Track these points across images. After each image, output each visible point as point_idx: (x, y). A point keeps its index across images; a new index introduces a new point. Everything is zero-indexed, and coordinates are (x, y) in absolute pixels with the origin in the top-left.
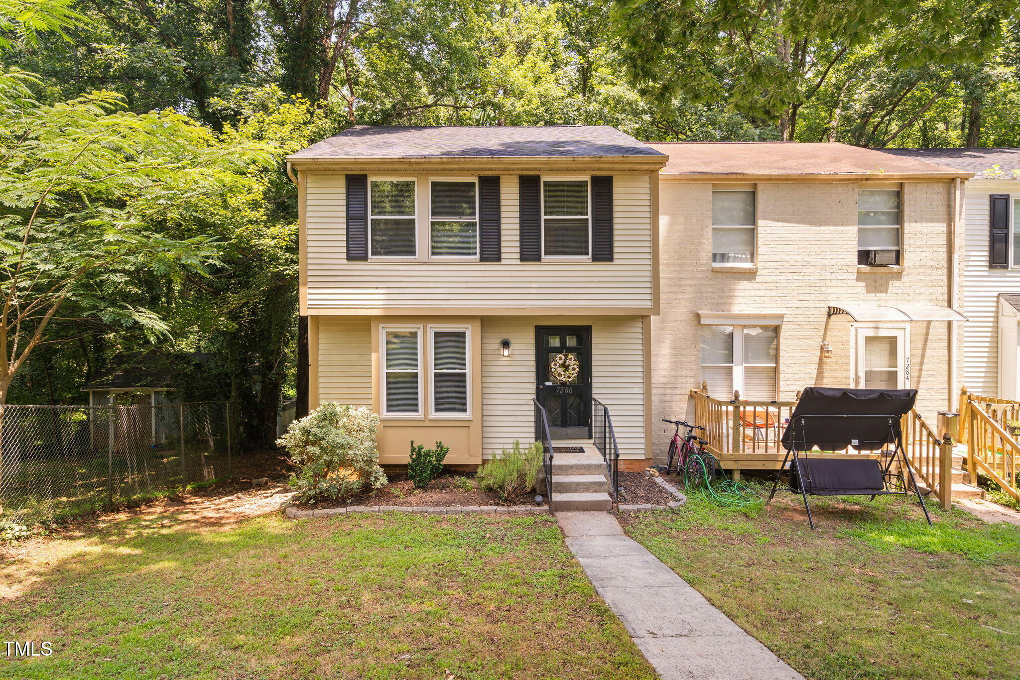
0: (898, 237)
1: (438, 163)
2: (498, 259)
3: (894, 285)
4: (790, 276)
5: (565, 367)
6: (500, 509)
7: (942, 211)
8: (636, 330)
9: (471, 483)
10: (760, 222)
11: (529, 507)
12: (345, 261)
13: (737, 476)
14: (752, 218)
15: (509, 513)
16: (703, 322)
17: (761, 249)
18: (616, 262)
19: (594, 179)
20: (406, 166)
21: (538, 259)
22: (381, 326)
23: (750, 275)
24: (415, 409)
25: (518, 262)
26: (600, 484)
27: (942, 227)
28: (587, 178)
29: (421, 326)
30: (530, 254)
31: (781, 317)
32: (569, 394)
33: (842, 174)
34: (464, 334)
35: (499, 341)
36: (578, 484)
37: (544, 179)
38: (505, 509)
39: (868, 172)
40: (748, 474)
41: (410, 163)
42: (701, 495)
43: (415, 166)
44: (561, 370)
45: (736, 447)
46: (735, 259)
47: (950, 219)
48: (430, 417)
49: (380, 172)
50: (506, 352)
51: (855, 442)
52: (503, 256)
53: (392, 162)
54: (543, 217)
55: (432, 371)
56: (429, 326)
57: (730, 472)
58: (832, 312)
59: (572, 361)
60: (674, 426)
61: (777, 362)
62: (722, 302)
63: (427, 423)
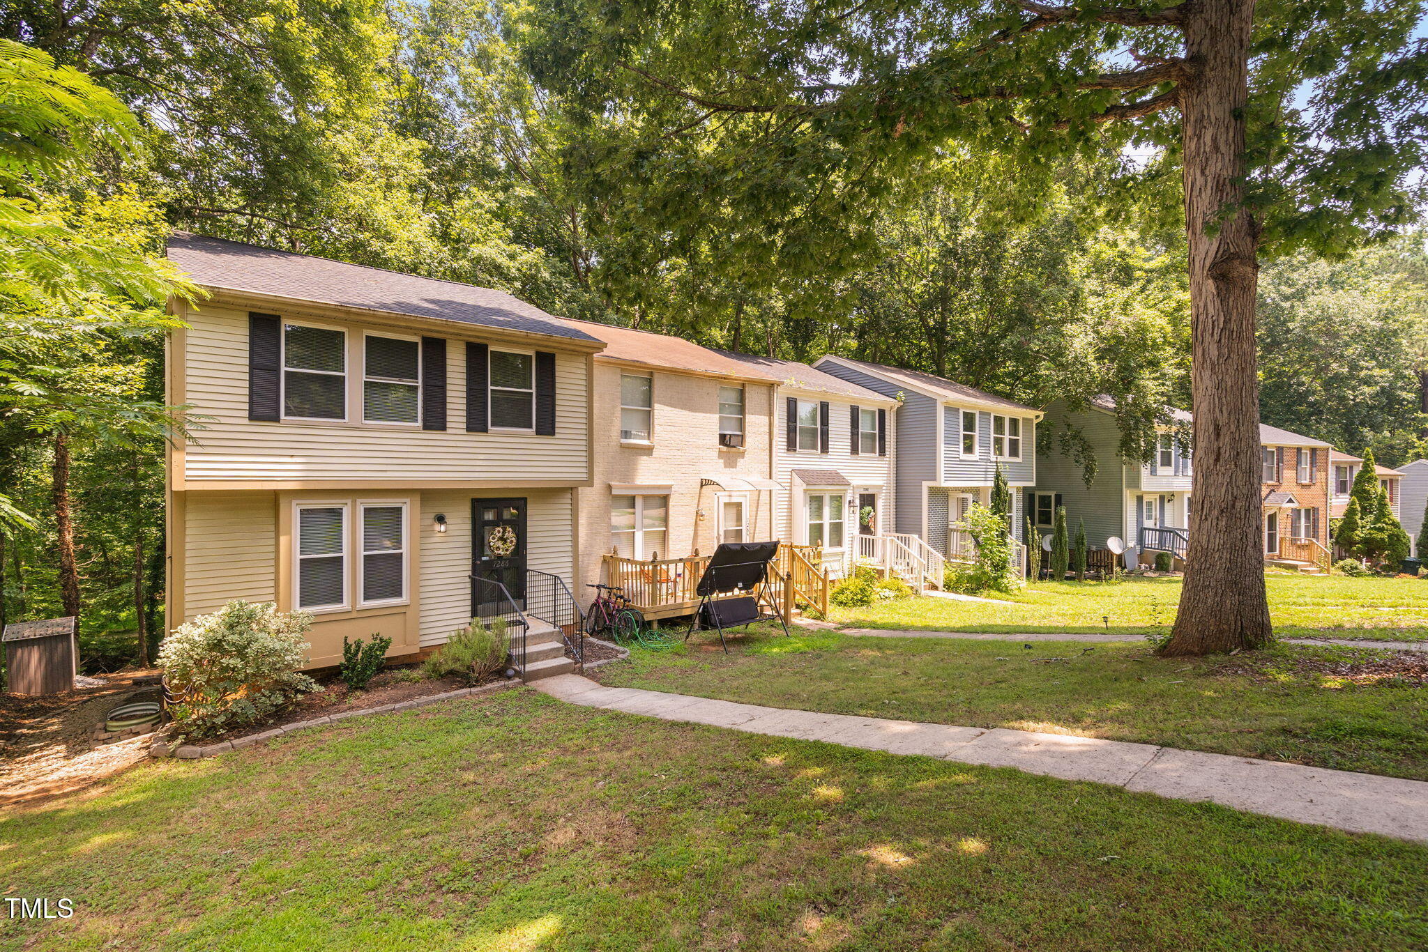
0: (741, 424)
1: (384, 318)
2: (442, 427)
3: (740, 462)
4: (676, 453)
5: (502, 539)
6: (473, 690)
7: (766, 406)
8: (566, 500)
9: (416, 674)
10: (657, 406)
11: (502, 683)
12: (246, 421)
13: (655, 626)
14: (649, 402)
15: (484, 692)
16: (615, 492)
17: (657, 429)
18: (557, 436)
19: (538, 354)
20: (343, 315)
21: (485, 430)
22: (294, 502)
23: (648, 451)
24: (339, 599)
25: (464, 432)
26: (558, 649)
27: (765, 419)
28: (531, 353)
29: (349, 501)
30: (476, 424)
31: (670, 487)
32: (506, 568)
33: (710, 373)
34: (400, 509)
35: (433, 516)
36: (539, 653)
37: (491, 348)
38: (479, 689)
39: (724, 372)
40: (663, 623)
41: (348, 313)
42: (635, 645)
43: (352, 317)
44: (500, 544)
45: (654, 601)
46: (637, 437)
47: (771, 414)
48: (358, 607)
49: (298, 315)
50: (443, 528)
51: (740, 585)
52: (449, 425)
53: (325, 307)
54: (490, 387)
55: (362, 553)
56: (359, 501)
57: (650, 623)
58: (704, 483)
59: (510, 535)
60: (596, 590)
61: (666, 526)
62: (628, 473)
63: (355, 615)
